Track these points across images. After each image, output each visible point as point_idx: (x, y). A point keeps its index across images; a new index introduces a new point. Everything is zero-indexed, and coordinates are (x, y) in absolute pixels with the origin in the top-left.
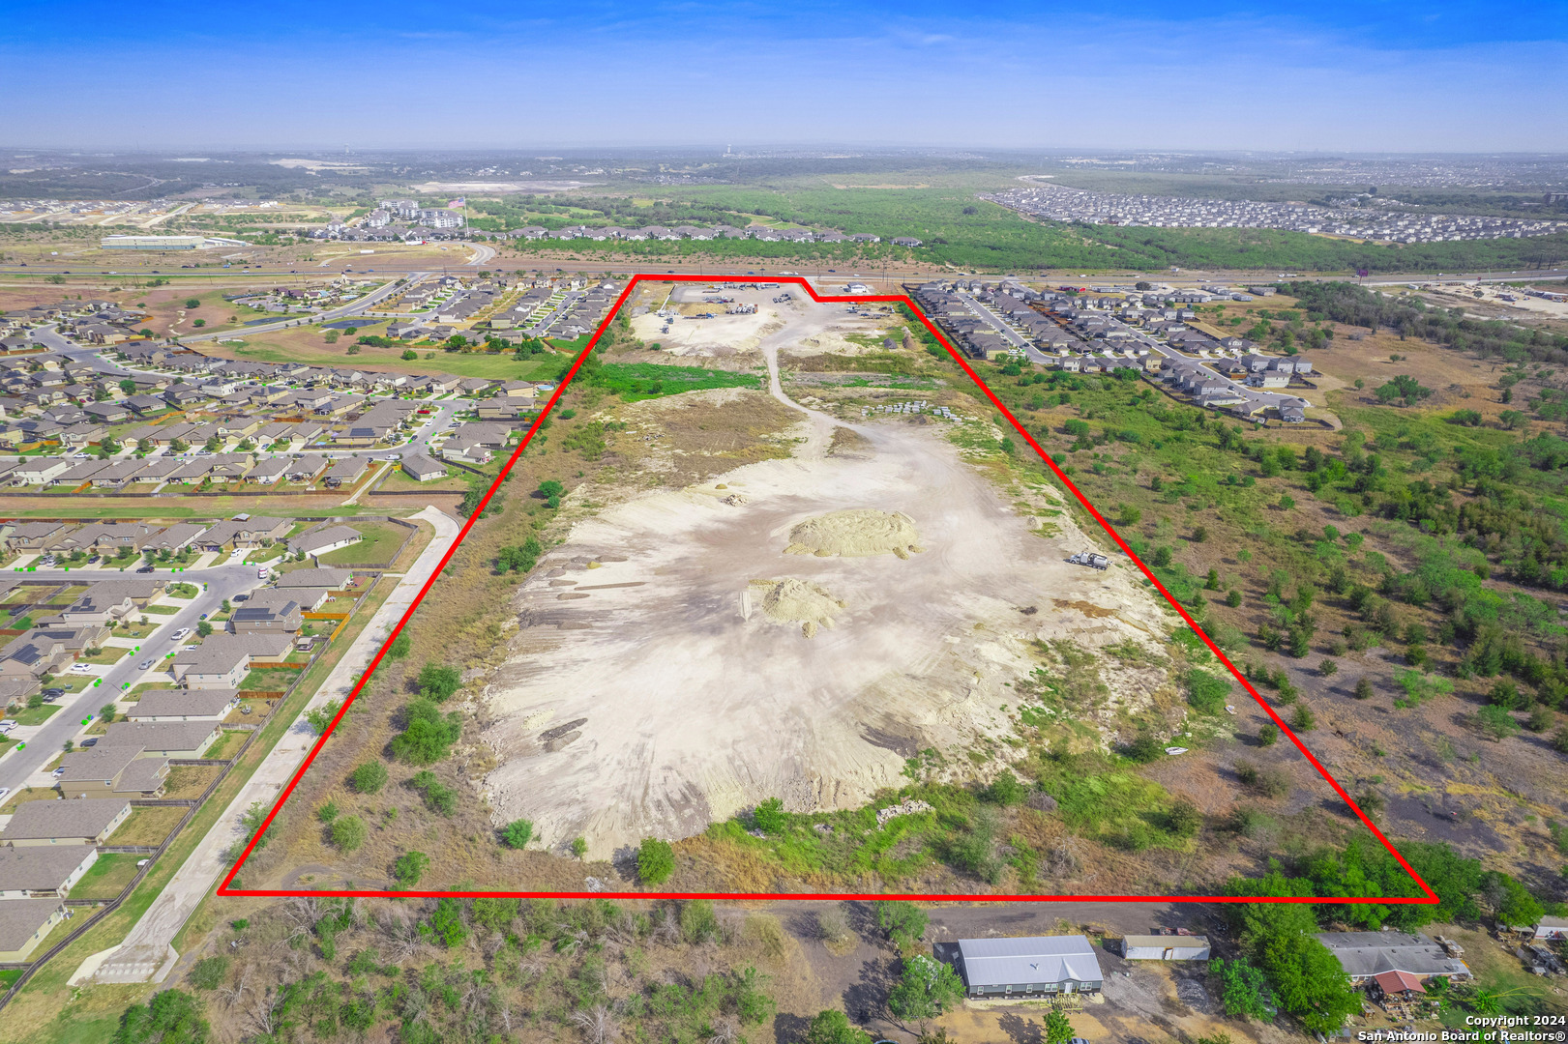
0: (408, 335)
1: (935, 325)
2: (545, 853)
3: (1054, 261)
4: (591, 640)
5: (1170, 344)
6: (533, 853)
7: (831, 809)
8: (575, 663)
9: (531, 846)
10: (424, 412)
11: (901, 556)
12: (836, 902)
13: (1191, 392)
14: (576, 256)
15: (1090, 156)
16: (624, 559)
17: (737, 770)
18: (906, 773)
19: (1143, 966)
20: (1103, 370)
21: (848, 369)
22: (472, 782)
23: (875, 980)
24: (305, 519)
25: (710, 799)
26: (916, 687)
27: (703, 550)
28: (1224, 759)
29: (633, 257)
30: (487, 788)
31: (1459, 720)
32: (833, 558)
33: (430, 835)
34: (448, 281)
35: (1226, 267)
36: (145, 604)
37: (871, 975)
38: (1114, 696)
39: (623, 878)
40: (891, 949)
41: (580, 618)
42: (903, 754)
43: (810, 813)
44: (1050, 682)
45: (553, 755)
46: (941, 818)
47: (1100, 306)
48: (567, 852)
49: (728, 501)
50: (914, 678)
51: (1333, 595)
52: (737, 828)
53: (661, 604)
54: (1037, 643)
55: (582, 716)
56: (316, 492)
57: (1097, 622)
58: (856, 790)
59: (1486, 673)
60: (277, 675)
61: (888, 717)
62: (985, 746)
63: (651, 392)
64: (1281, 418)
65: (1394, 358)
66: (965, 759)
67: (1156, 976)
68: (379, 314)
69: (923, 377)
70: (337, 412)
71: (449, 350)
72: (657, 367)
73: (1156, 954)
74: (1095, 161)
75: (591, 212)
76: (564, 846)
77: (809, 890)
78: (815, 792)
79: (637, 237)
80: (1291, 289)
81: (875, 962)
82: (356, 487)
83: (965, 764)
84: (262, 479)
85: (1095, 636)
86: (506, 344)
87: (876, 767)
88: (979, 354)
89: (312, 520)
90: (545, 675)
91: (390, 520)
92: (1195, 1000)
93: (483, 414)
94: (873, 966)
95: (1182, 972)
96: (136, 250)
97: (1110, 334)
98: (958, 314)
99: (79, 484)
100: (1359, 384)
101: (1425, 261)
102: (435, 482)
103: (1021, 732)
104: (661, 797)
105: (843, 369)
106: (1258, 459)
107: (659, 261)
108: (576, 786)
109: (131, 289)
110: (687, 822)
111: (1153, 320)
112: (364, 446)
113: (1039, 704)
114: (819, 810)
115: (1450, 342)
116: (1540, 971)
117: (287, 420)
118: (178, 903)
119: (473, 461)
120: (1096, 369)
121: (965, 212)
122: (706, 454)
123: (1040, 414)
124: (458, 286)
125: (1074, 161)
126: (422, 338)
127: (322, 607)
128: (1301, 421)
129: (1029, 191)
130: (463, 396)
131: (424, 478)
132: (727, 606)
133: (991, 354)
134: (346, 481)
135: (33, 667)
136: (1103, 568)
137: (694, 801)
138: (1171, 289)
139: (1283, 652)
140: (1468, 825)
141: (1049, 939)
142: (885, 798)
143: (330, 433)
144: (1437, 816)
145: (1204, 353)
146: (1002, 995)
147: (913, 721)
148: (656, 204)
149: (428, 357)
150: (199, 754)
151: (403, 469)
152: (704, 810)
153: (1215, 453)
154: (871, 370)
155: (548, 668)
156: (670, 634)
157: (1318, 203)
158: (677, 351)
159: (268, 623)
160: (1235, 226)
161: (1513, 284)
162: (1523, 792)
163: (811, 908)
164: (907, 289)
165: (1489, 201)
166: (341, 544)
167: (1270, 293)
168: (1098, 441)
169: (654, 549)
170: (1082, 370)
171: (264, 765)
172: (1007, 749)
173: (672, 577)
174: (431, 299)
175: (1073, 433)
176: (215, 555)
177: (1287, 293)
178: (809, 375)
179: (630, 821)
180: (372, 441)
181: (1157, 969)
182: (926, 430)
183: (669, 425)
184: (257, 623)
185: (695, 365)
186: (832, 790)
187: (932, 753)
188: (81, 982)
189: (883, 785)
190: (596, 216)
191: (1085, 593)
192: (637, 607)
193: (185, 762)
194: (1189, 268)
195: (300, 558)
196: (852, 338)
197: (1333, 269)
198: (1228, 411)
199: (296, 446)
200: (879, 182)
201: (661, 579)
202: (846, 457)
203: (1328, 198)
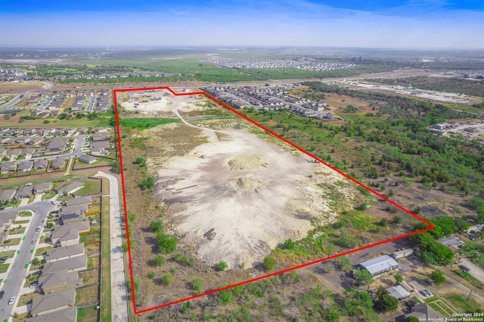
0: (41, 114)
1: (218, 100)
2: (230, 270)
3: (237, 79)
4: (195, 205)
5: (286, 101)
6: (227, 271)
7: (300, 239)
8: (196, 212)
9: (226, 269)
10: (71, 141)
11: (265, 167)
12: (320, 262)
13: (301, 113)
14: (84, 84)
15: (224, 48)
16: (184, 179)
17: (269, 233)
18: (312, 225)
19: (400, 259)
20: (275, 109)
21: (203, 115)
22: (192, 255)
23: (345, 280)
24: (56, 182)
25: (268, 243)
26: (298, 201)
27: (207, 173)
28: (379, 206)
29: (105, 84)
30: (199, 255)
31: (419, 187)
32: (246, 170)
33: (191, 274)
34: (43, 95)
35: (284, 79)
36: (14, 221)
37: (343, 279)
38: (346, 195)
39: (259, 271)
40: (342, 271)
41: (186, 199)
42: (308, 220)
43: (295, 241)
44: (329, 194)
45: (213, 241)
46: (329, 235)
47: (260, 91)
48: (238, 268)
49: (202, 157)
50: (296, 199)
51: (373, 162)
52: (279, 249)
53: (207, 191)
54: (319, 185)
55: (212, 228)
56: (52, 172)
57: (328, 177)
58: (303, 232)
59: (417, 176)
60: (91, 235)
61: (297, 211)
62: (326, 214)
63: (146, 127)
64: (328, 118)
65: (343, 101)
66: (324, 218)
67: (404, 261)
68: (22, 108)
69: (226, 115)
70: (36, 144)
71: (61, 119)
72: (141, 119)
73: (402, 255)
74: (226, 49)
75: (74, 70)
76: (236, 266)
77: (311, 261)
78: (293, 235)
79: (102, 77)
80: (305, 84)
81: (342, 275)
82: (65, 168)
84: (25, 170)
85: (331, 181)
86: (83, 115)
87: (305, 225)
88: (238, 108)
89: (58, 182)
90: (189, 218)
91: (89, 178)
92: (417, 264)
93: (95, 139)
94: (342, 276)
95: (409, 258)
97: (270, 99)
98: (223, 96)
100: (340, 108)
101: (331, 75)
102: (95, 163)
103: (332, 209)
104: (255, 246)
105: (202, 115)
106: (331, 129)
107: (115, 85)
108: (227, 248)
110: (266, 251)
111: (278, 94)
112: (58, 154)
113: (330, 200)
114: (296, 240)
115: (352, 96)
116: (474, 239)
117: (17, 148)
118: (120, 317)
119: (104, 155)
120: (273, 109)
121: (200, 65)
122: (182, 144)
123: (267, 123)
124: (47, 97)
125: (220, 50)
126: (47, 115)
127: (89, 210)
128: (333, 119)
129: (213, 59)
130: (80, 134)
131: (91, 162)
132: (228, 188)
133: (242, 107)
134: (61, 167)
137: (264, 245)
138: (274, 86)
139: (373, 178)
140: (437, 211)
141: (376, 259)
142: (311, 233)
143: (39, 151)
144: (430, 210)
145: (297, 102)
146: (377, 275)
147: (305, 211)
148: (97, 66)
149: (54, 122)
150: (85, 267)
151: (79, 160)
152: (268, 247)
153: (319, 129)
154: (210, 114)
155: (188, 216)
156: (218, 199)
157: (295, 60)
158: (145, 113)
159: (77, 219)
160: (278, 67)
161: (355, 80)
162: (442, 202)
163: (316, 266)
164: (202, 90)
165: (334, 59)
166: (78, 188)
167: (300, 85)
168: (289, 129)
169: (190, 174)
170: (269, 110)
171: (112, 266)
172: (332, 214)
173: (204, 182)
174: (39, 102)
175: (280, 127)
176: (27, 199)
177: (304, 85)
178: (192, 117)
179: (251, 254)
180: (59, 152)
181: (404, 259)
182: (241, 130)
183: (162, 136)
184: (72, 219)
185: (153, 117)
186: (297, 233)
187: (315, 218)
189: (309, 230)
190: (76, 71)
191: (320, 170)
192: (201, 193)
193: (83, 271)
194: (274, 79)
195: (65, 195)
196: (197, 105)
197: (311, 78)
198: (315, 118)
199: (28, 157)
201: (201, 183)
202: (226, 140)
203: (297, 58)
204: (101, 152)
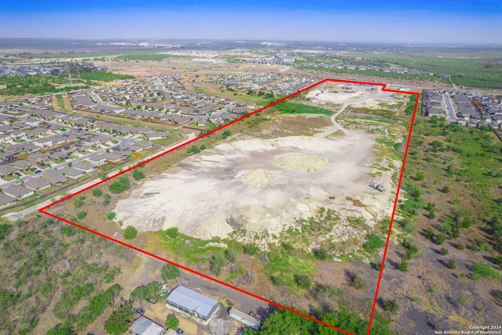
0: (240, 89)
1: (420, 104)
9: (114, 220)
10: (220, 109)
14: (314, 72)
16: (223, 155)
18: (229, 235)
19: (233, 321)
22: (119, 201)
24: (160, 130)
32: (285, 167)
36: (104, 143)
38: (332, 234)
41: (191, 167)
42: (234, 228)
44: (312, 222)
45: (141, 199)
49: (273, 145)
52: (166, 233)
54: (322, 209)
55: (160, 192)
56: (170, 124)
57: (355, 208)
58: (208, 234)
60: (111, 165)
61: (241, 216)
62: (264, 235)
63: (292, 112)
66: (253, 236)
67: (233, 326)
69: (394, 119)
71: (247, 94)
72: (304, 105)
73: (238, 318)
79: (340, 67)
82: (181, 125)
83: (251, 238)
84: (161, 119)
86: (264, 94)
88: (426, 115)
90: (165, 179)
91: (179, 134)
93: (234, 111)
96: (199, 62)
99: (124, 115)
102: (202, 127)
103: (282, 235)
104: (153, 218)
105: (366, 113)
107: (340, 75)
108: (137, 208)
109: (188, 72)
110: (154, 227)
112: (195, 115)
113: (299, 228)
119: (217, 123)
122: (286, 131)
123: (428, 137)
126: (244, 90)
127: (139, 152)
131: (199, 125)
132: (234, 173)
134: (180, 123)
135: (67, 151)
136: (381, 191)
139: (432, 240)
142: (217, 240)
143: (190, 111)
149: (240, 95)
150: (75, 178)
151: (197, 122)
152: (161, 225)
154: (377, 115)
155: (167, 178)
158: (314, 101)
159: (119, 152)
164: (423, 91)
166: (160, 138)
169: (234, 154)
172: (271, 238)
173: (229, 162)
175: (434, 145)
176: (132, 135)
178: (352, 114)
179: (139, 221)
180: (198, 114)
181: (237, 324)
183: (284, 121)
184: (117, 152)
185: (316, 106)
187: (244, 231)
188: (4, 217)
189: (219, 236)
191: (362, 198)
193: (72, 179)
195: (148, 139)
196: (380, 104)
199: (179, 113)
200: (459, 56)
201: (226, 162)
204: (216, 120)
